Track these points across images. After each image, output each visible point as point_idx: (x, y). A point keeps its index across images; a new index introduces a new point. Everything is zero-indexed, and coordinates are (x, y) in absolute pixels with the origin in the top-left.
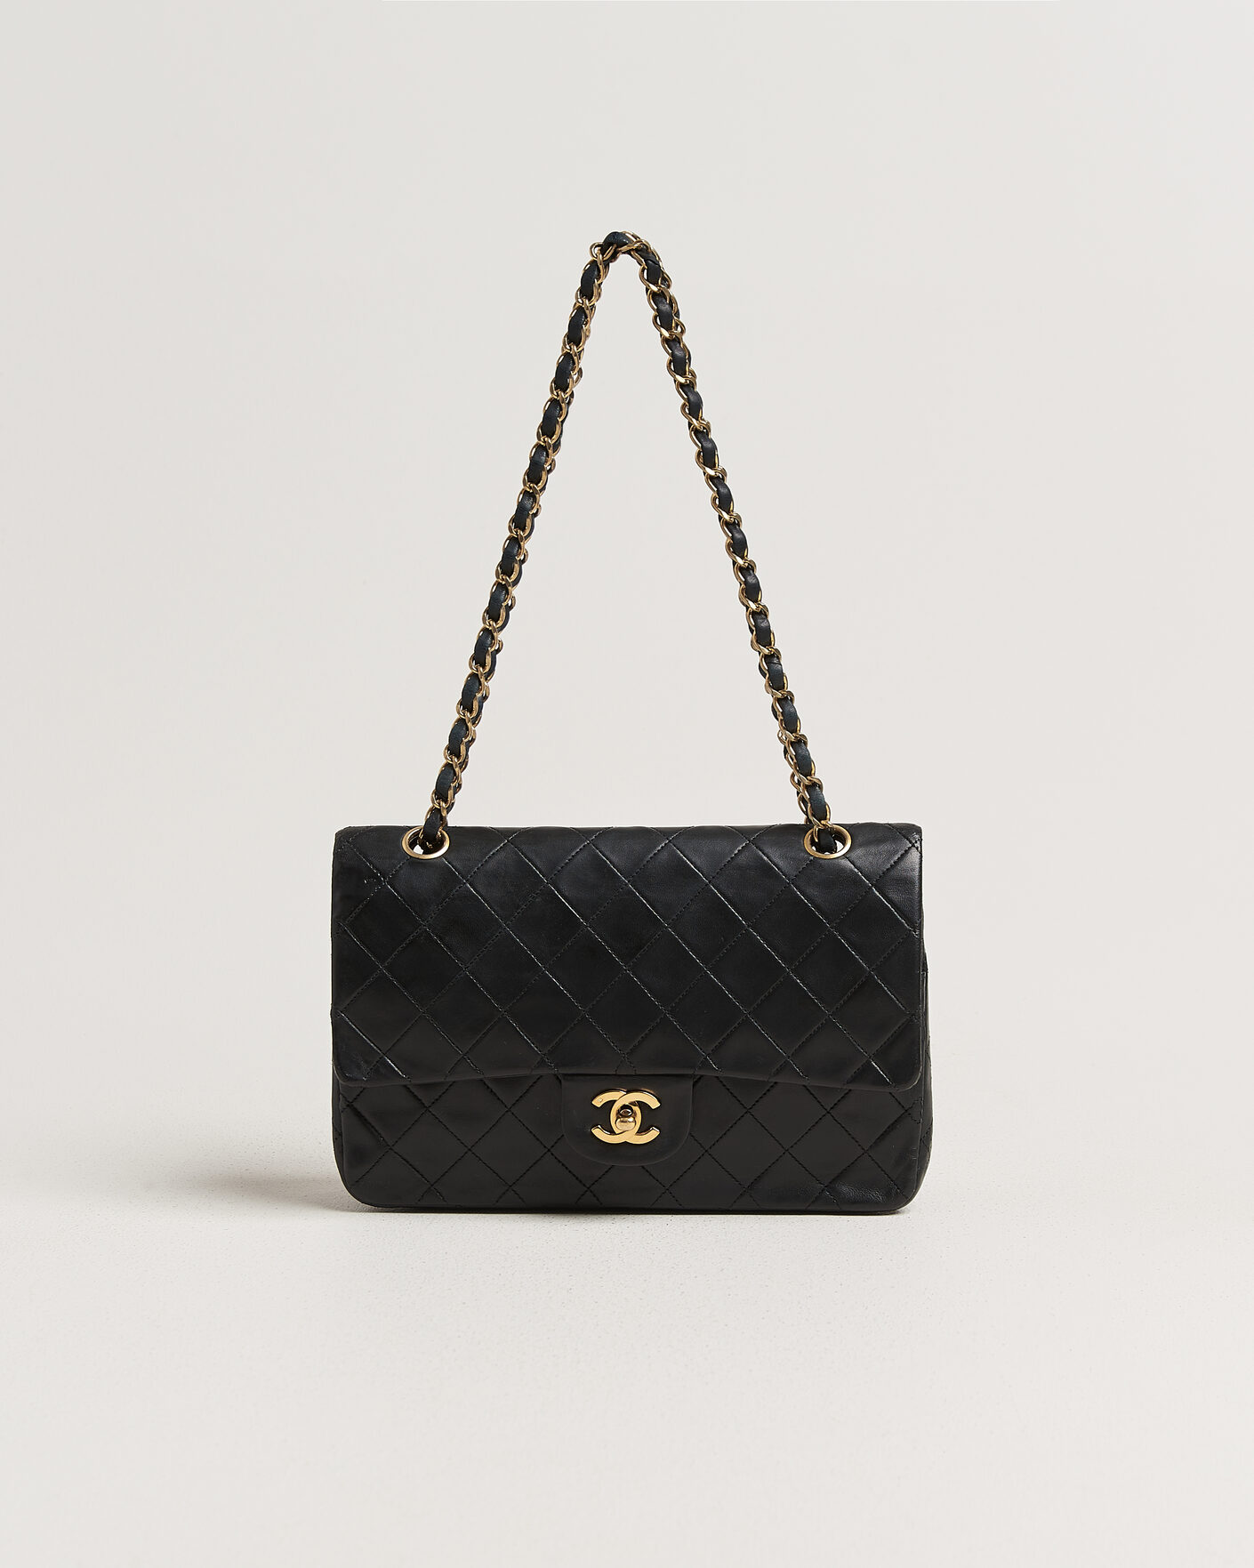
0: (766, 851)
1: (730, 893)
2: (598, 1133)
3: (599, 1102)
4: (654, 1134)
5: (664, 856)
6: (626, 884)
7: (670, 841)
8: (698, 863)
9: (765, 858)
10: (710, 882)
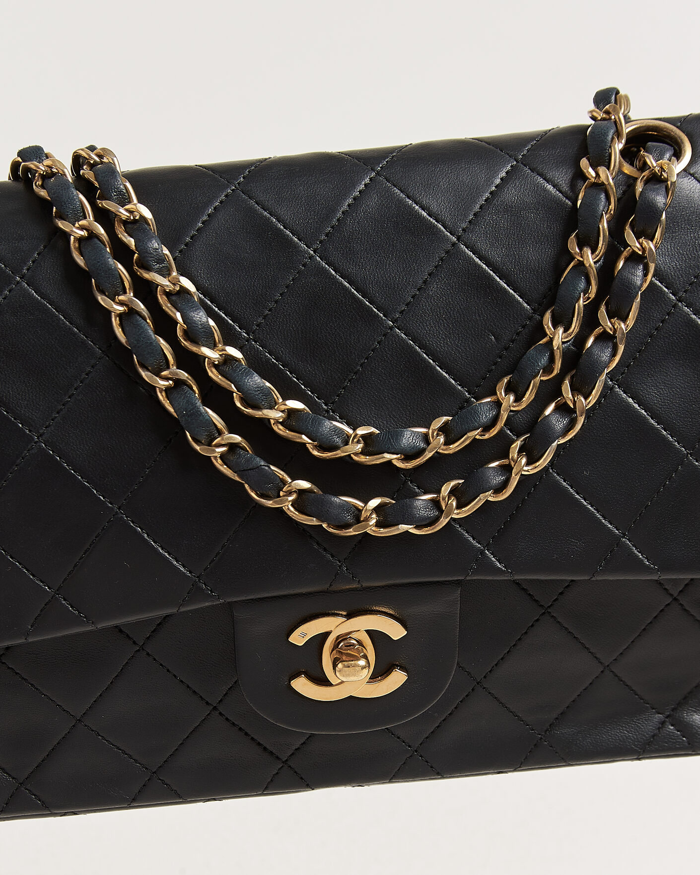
0: (550, 175)
1: (496, 255)
2: (302, 686)
3: (299, 637)
4: (397, 679)
5: (373, 201)
6: (311, 257)
7: (378, 174)
8: (434, 208)
9: (550, 187)
10: (459, 239)
